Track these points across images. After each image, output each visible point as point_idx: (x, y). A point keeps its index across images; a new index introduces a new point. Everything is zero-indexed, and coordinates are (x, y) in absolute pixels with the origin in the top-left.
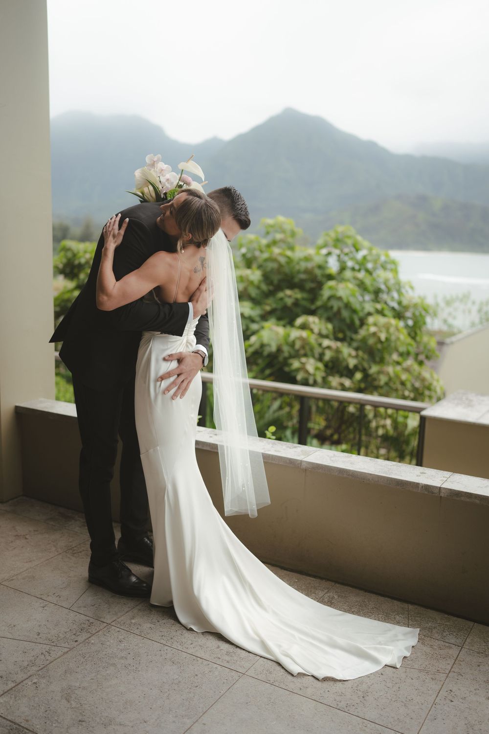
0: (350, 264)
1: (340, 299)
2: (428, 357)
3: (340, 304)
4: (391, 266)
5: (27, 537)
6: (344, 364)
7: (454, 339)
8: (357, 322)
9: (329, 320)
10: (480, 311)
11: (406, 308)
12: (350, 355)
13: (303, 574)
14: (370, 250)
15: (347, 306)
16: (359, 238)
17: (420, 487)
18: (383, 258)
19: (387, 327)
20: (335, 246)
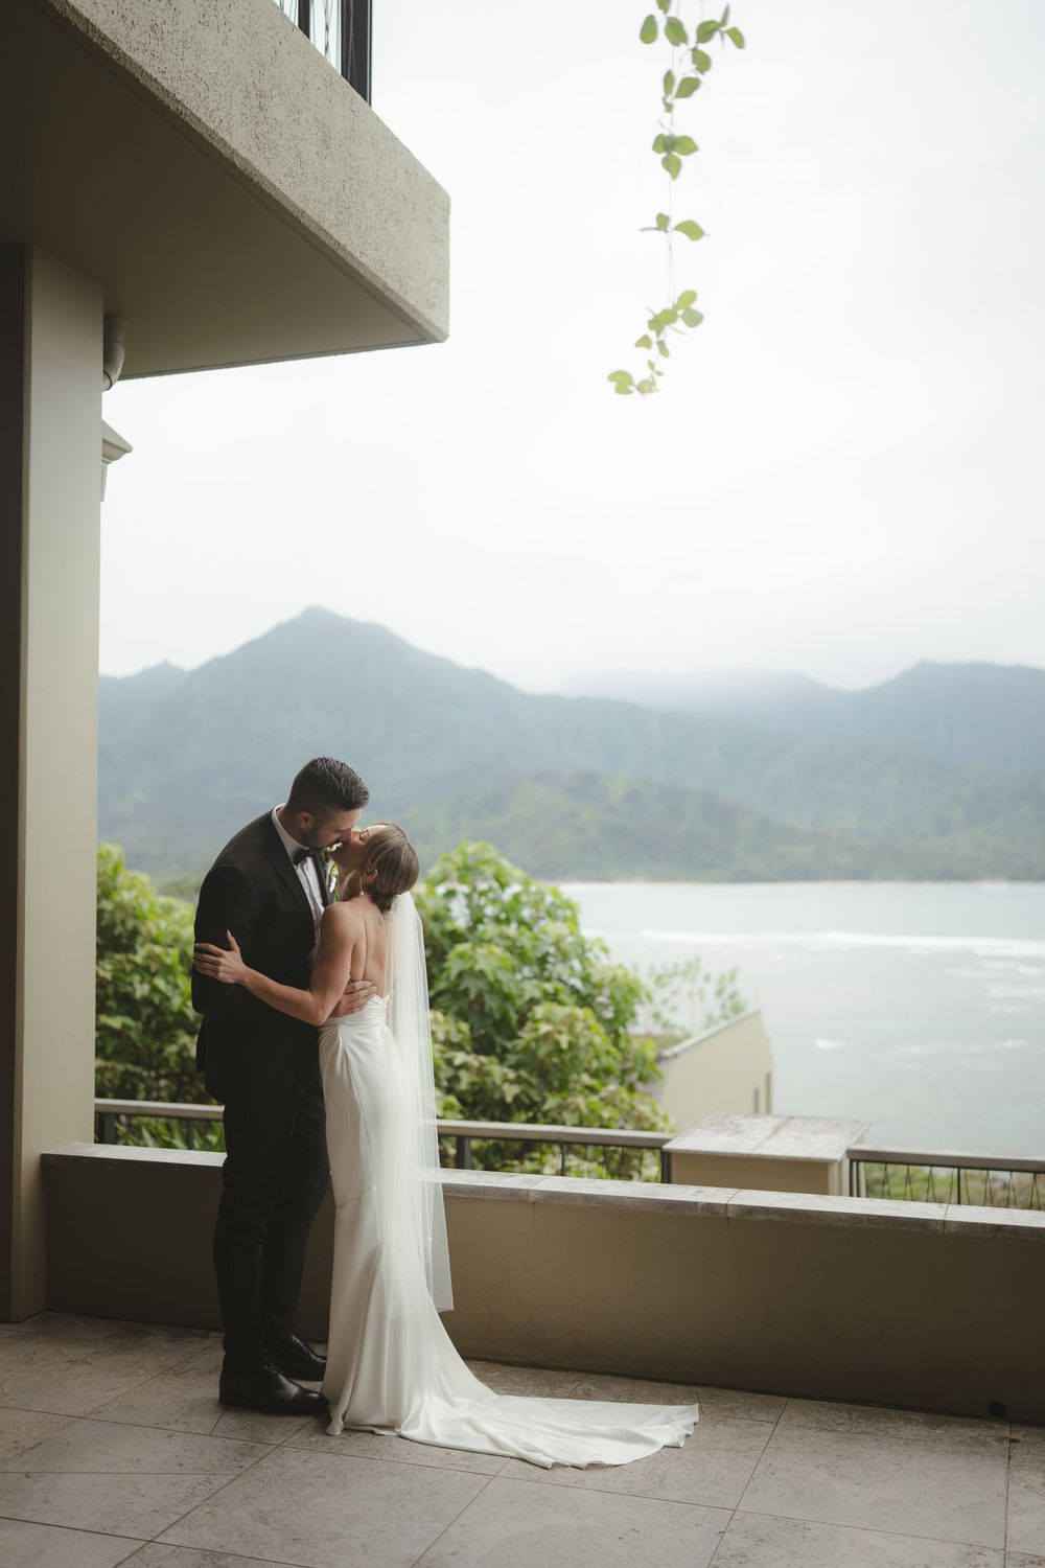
0: (489, 911)
1: (481, 974)
2: (641, 1078)
3: (481, 985)
4: (563, 911)
5: (89, 1360)
6: (497, 1096)
7: (677, 1049)
8: (514, 1017)
9: (462, 1015)
10: (720, 993)
11: (599, 986)
12: (506, 1080)
13: (538, 1368)
14: (526, 884)
15: (495, 988)
16: (505, 863)
17: (699, 1207)
18: (549, 899)
19: (570, 1022)
20: (462, 880)
